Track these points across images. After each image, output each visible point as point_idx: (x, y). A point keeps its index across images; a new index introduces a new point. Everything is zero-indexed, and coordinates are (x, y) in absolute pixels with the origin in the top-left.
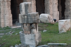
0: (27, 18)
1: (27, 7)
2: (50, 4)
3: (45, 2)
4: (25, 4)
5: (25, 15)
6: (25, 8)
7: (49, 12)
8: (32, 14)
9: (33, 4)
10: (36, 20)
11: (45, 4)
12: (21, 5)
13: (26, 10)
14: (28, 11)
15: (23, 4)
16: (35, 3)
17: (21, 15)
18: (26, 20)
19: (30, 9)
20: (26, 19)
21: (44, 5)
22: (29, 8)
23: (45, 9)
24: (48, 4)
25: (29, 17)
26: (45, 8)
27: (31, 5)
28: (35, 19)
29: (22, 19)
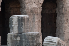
0: (21, 41)
1: (22, 23)
2: (66, 22)
3: (57, 18)
4: (19, 17)
5: (17, 36)
6: (18, 25)
7: (63, 36)
8: (29, 35)
9: (37, 20)
10: (35, 44)
11: (58, 21)
12: (12, 19)
13: (19, 28)
14: (23, 30)
15: (15, 18)
16: (41, 20)
17: (11, 36)
18: (18, 44)
19: (26, 26)
20: (19, 42)
21: (55, 23)
22: (24, 24)
23: (56, 30)
24: (61, 21)
25: (24, 40)
26: (56, 28)
27: (28, 19)
28: (33, 42)
29: (12, 42)
